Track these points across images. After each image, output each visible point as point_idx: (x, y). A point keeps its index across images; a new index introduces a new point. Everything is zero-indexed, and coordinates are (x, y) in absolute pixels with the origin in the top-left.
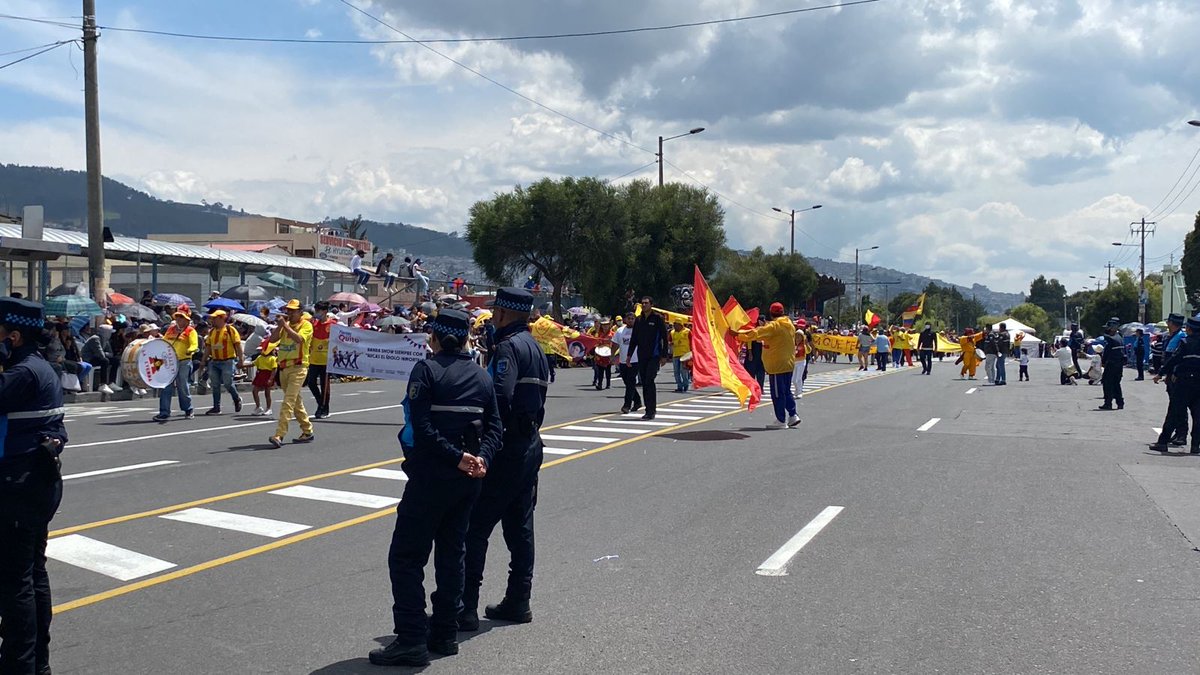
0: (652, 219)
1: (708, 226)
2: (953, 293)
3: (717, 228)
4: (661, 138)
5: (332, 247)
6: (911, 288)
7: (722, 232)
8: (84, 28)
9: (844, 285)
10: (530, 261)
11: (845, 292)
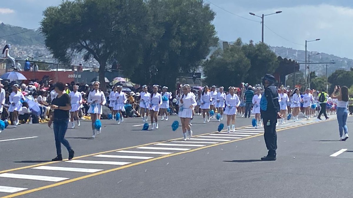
0: (167, 19)
9: (299, 64)
10: (84, 47)
11: (299, 70)
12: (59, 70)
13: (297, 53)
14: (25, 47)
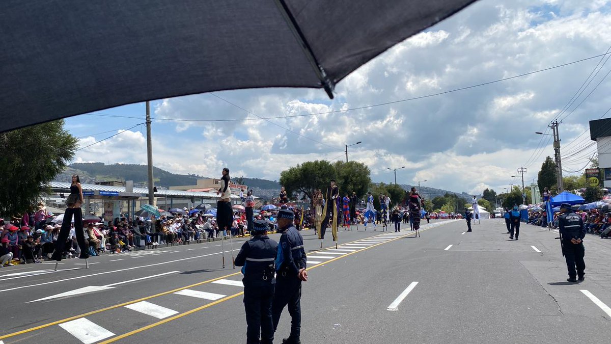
0: (345, 174)
1: (365, 176)
2: (455, 196)
3: (368, 176)
4: (346, 146)
6: (440, 194)
7: (370, 178)
8: (147, 119)
10: (302, 191)
14: (270, 191)
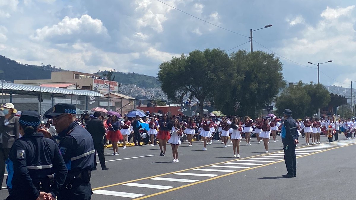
0: (247, 68)
1: (274, 71)
3: (280, 72)
4: (251, 30)
5: (100, 85)
9: (346, 99)
10: (188, 90)
11: (347, 102)
12: (171, 105)
13: (345, 90)
14: (149, 89)
